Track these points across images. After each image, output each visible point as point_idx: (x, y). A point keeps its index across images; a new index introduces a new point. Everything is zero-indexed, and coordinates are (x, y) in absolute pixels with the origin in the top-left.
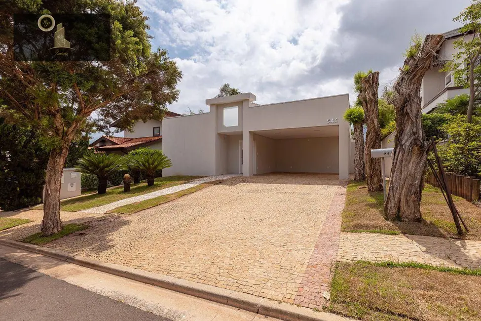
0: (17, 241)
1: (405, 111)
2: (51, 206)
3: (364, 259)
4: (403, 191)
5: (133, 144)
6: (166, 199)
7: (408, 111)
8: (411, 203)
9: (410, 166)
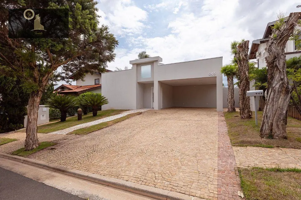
0: (8, 154)
1: (275, 64)
2: (32, 130)
3: (256, 166)
4: (275, 118)
5: (82, 90)
6: (106, 125)
7: (277, 64)
8: (280, 126)
9: (280, 101)
